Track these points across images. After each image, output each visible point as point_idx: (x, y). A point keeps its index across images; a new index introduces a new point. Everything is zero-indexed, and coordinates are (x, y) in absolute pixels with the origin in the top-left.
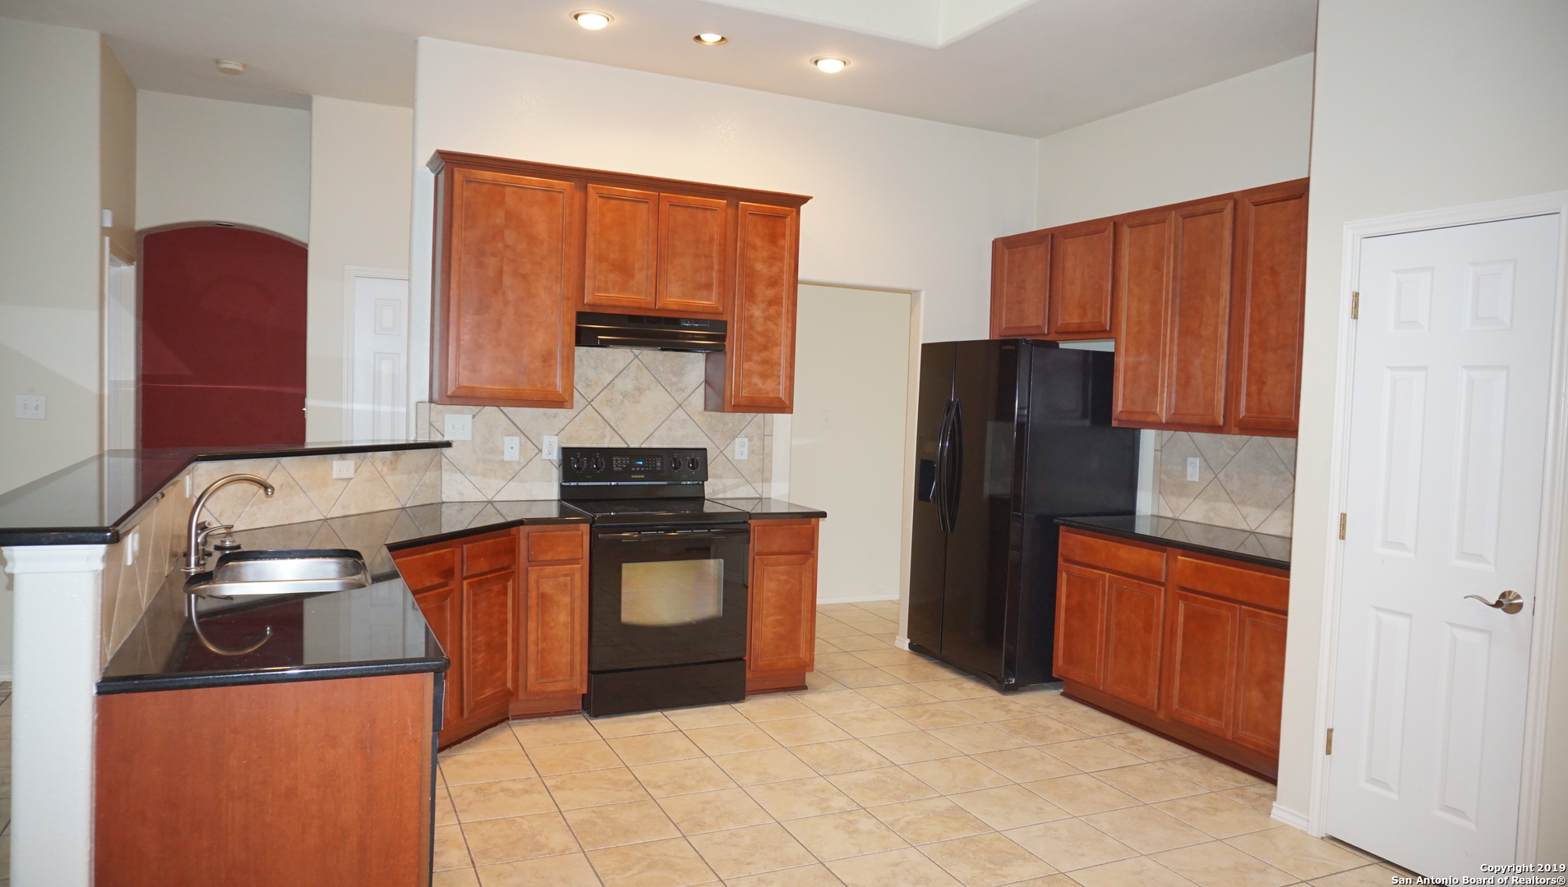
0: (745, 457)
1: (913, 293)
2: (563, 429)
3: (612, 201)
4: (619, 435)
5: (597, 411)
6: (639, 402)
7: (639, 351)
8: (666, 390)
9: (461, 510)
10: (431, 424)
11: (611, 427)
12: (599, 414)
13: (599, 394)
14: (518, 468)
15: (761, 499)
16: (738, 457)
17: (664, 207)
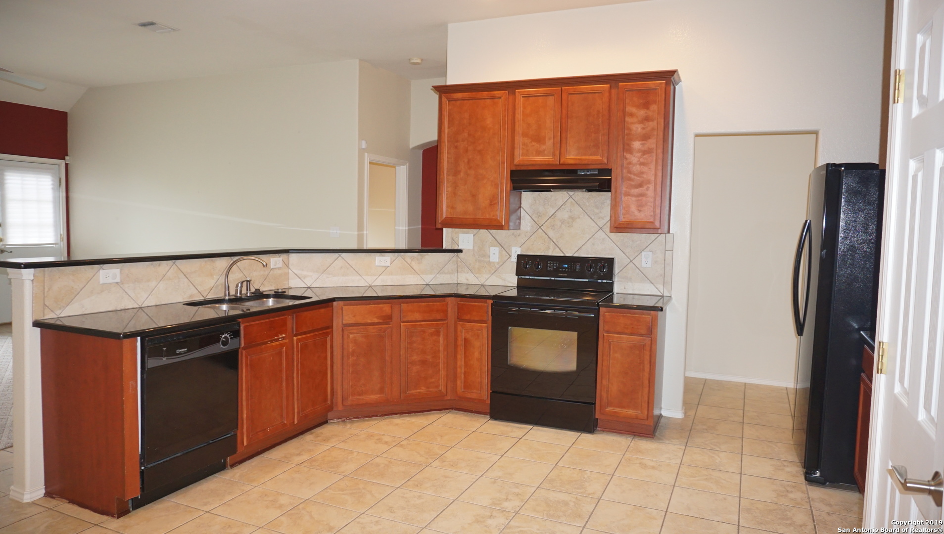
0: (649, 265)
1: (816, 133)
2: (524, 243)
3: (531, 98)
4: (559, 248)
5: (545, 232)
6: (572, 226)
7: (573, 193)
8: (591, 218)
9: (467, 289)
10: (452, 239)
11: (554, 242)
12: (546, 234)
13: (546, 221)
14: (497, 266)
15: (662, 296)
16: (644, 265)
17: (564, 96)
